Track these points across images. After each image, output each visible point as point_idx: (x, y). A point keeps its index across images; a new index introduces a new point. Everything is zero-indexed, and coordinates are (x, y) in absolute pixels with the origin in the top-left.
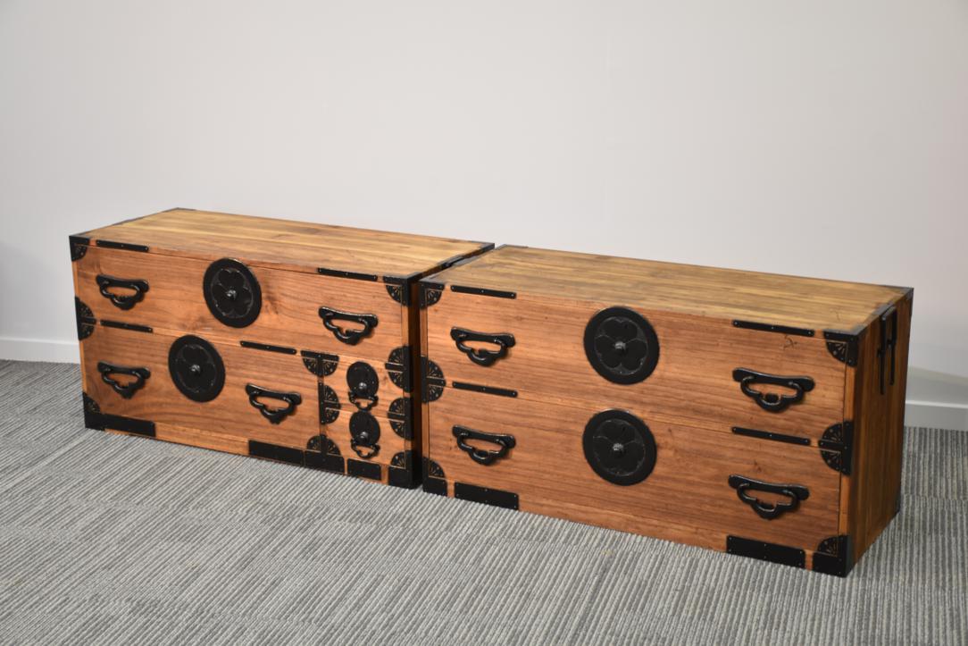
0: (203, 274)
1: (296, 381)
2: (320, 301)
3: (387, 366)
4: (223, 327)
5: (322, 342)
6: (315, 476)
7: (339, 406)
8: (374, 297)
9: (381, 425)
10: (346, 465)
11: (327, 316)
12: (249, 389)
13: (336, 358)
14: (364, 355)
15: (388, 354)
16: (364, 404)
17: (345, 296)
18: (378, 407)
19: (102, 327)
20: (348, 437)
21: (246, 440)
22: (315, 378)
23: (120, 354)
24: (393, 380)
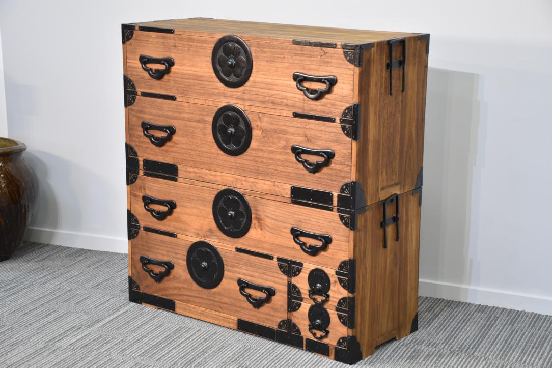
0: (213, 199)
1: (272, 279)
2: (292, 223)
3: (337, 273)
4: (225, 236)
5: (292, 253)
6: (282, 349)
7: (302, 300)
8: (330, 222)
9: (331, 315)
10: (304, 342)
11: (296, 234)
12: (240, 282)
13: (301, 264)
14: (321, 264)
15: (338, 264)
16: (320, 299)
17: (309, 220)
18: (330, 303)
19: (144, 232)
20: (307, 322)
21: (236, 319)
22: (285, 278)
23: (155, 251)
24: (341, 284)
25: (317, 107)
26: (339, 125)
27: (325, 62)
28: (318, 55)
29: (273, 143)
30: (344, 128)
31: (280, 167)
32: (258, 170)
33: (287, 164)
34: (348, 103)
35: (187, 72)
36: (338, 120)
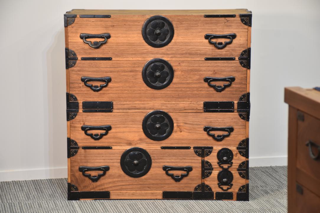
0: (143, 119)
1: (190, 161)
2: (205, 124)
3: (238, 148)
4: (152, 141)
5: (205, 142)
7: (212, 169)
8: (232, 119)
9: (233, 174)
10: (215, 195)
11: (207, 129)
12: (165, 168)
13: (212, 148)
14: (226, 145)
15: (238, 143)
16: (225, 166)
17: (217, 120)
18: (233, 167)
19: (83, 150)
20: (216, 182)
21: (161, 192)
22: (200, 158)
23: (93, 161)
24: (240, 154)
25: (223, 53)
26: (238, 62)
27: (228, 26)
28: (222, 22)
29: (190, 78)
30: (241, 63)
31: (195, 92)
32: (179, 96)
33: (201, 89)
34: (244, 48)
35: (121, 41)
36: (237, 59)
